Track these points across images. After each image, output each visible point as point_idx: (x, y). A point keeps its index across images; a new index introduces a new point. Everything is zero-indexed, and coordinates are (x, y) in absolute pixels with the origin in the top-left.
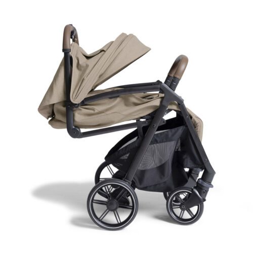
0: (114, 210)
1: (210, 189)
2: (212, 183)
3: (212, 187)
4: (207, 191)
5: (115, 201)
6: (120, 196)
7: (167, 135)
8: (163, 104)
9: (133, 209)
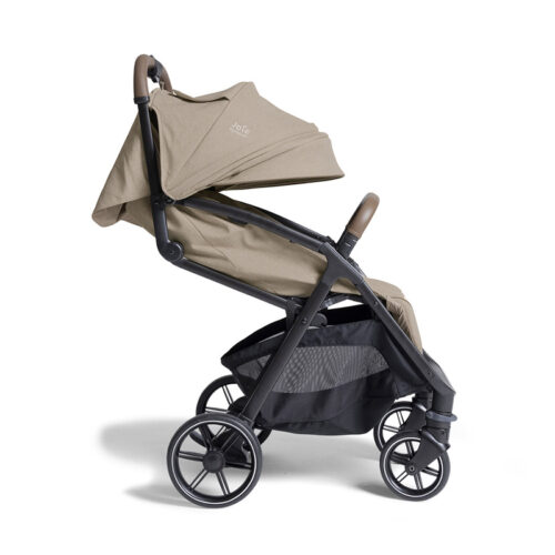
0: (218, 472)
1: (453, 424)
2: (454, 412)
3: (455, 418)
4: (447, 431)
5: (220, 455)
6: (228, 444)
7: (339, 333)
8: (324, 281)
9: (252, 469)
